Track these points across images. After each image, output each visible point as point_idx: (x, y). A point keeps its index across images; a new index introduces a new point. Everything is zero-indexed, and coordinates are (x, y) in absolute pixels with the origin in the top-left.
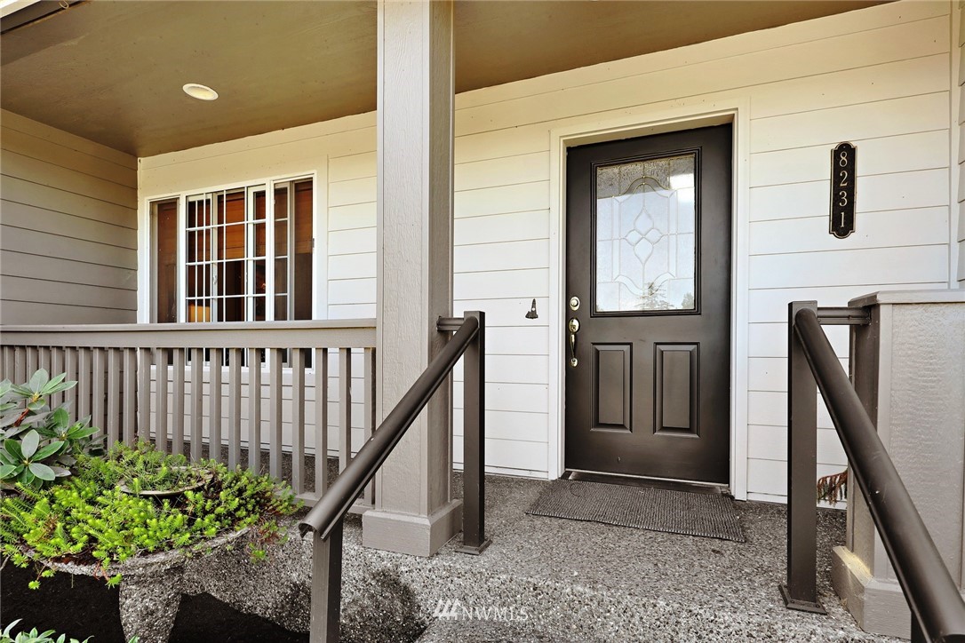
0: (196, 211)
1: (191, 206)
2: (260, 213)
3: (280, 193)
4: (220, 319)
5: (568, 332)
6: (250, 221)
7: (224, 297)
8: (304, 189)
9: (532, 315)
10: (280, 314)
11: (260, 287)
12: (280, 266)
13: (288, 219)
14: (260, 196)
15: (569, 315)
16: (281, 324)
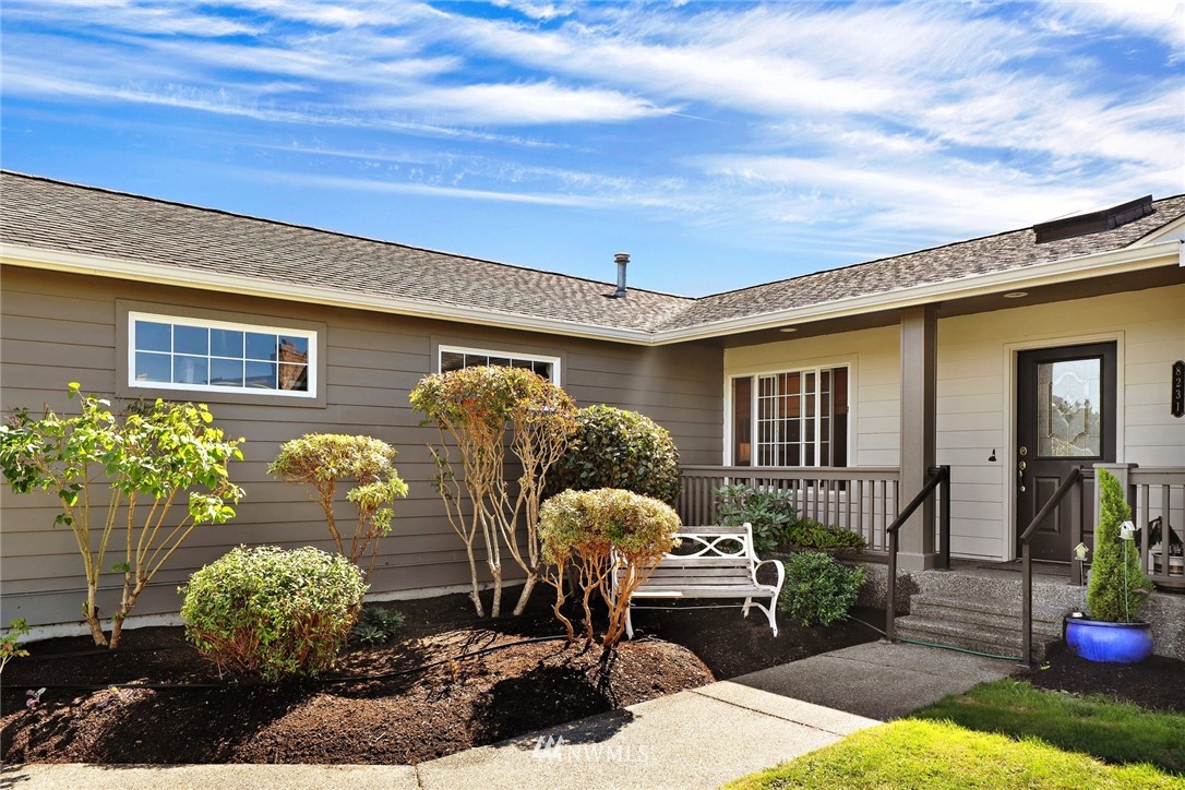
0: (765, 384)
1: (761, 381)
2: (811, 388)
3: (824, 375)
4: (781, 464)
5: (1018, 469)
6: (803, 394)
7: (785, 443)
8: (841, 374)
9: (993, 459)
10: (824, 462)
11: (810, 436)
12: (824, 423)
13: (830, 392)
14: (811, 377)
15: (1019, 458)
16: (824, 468)
